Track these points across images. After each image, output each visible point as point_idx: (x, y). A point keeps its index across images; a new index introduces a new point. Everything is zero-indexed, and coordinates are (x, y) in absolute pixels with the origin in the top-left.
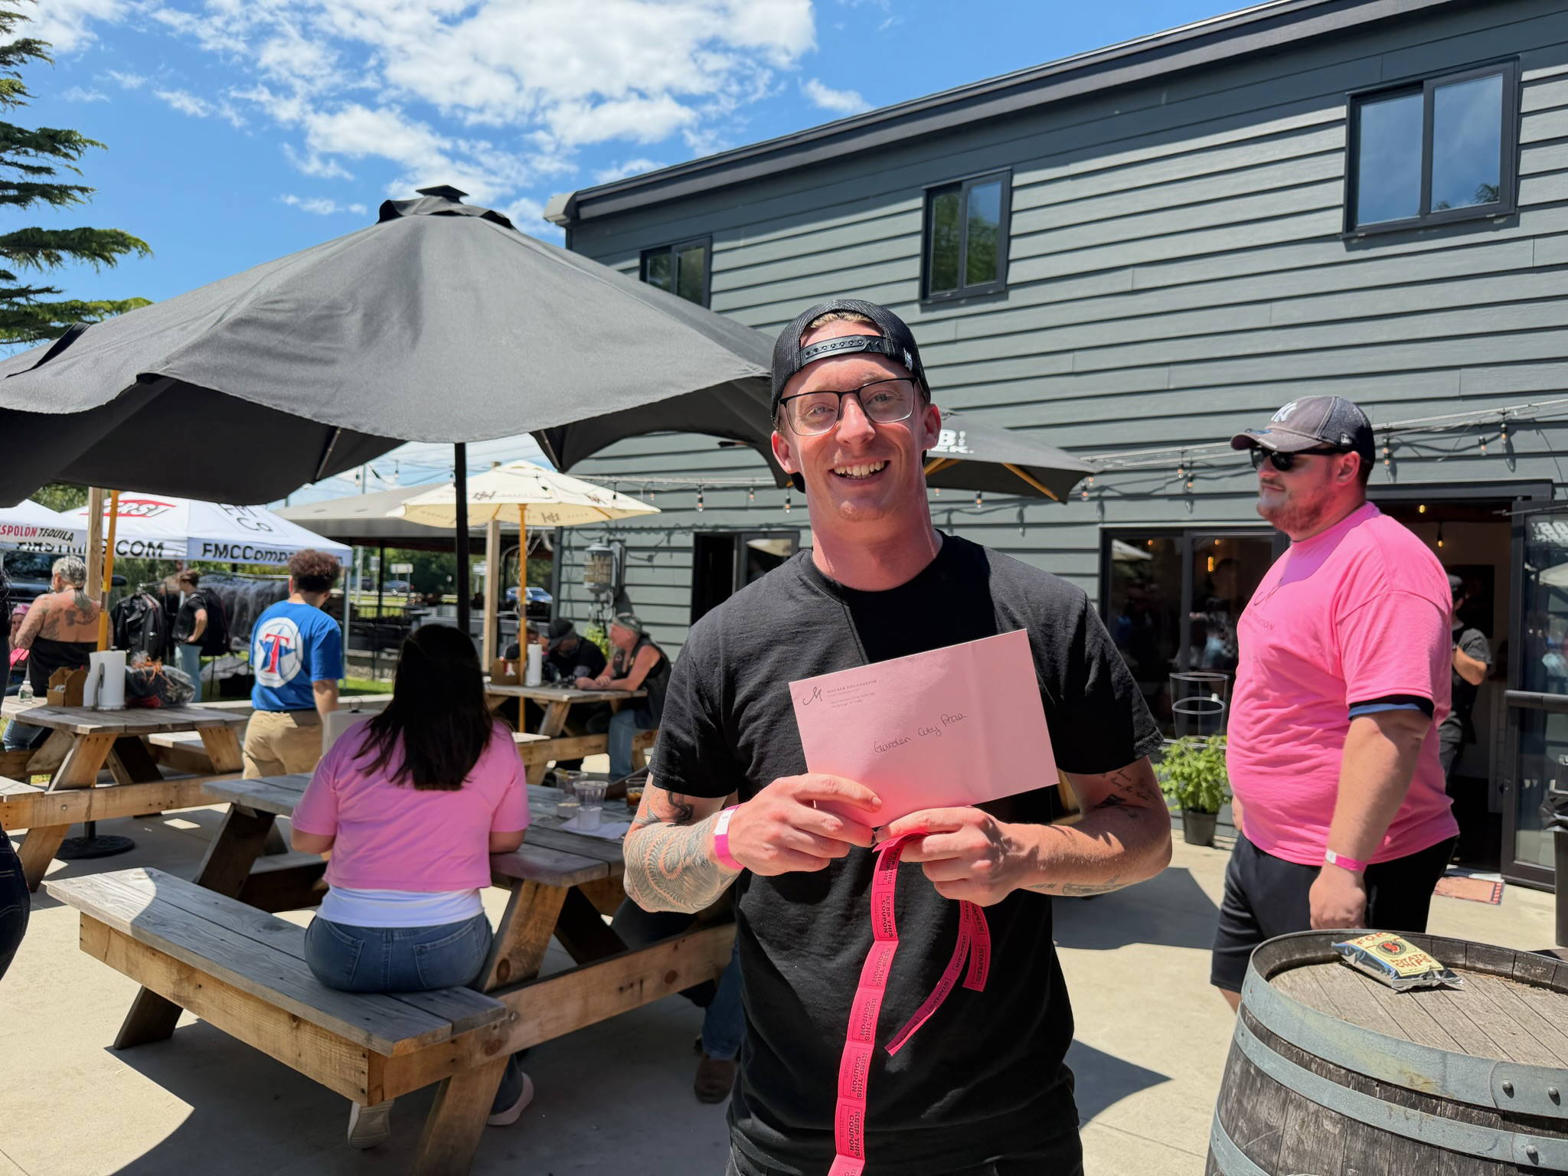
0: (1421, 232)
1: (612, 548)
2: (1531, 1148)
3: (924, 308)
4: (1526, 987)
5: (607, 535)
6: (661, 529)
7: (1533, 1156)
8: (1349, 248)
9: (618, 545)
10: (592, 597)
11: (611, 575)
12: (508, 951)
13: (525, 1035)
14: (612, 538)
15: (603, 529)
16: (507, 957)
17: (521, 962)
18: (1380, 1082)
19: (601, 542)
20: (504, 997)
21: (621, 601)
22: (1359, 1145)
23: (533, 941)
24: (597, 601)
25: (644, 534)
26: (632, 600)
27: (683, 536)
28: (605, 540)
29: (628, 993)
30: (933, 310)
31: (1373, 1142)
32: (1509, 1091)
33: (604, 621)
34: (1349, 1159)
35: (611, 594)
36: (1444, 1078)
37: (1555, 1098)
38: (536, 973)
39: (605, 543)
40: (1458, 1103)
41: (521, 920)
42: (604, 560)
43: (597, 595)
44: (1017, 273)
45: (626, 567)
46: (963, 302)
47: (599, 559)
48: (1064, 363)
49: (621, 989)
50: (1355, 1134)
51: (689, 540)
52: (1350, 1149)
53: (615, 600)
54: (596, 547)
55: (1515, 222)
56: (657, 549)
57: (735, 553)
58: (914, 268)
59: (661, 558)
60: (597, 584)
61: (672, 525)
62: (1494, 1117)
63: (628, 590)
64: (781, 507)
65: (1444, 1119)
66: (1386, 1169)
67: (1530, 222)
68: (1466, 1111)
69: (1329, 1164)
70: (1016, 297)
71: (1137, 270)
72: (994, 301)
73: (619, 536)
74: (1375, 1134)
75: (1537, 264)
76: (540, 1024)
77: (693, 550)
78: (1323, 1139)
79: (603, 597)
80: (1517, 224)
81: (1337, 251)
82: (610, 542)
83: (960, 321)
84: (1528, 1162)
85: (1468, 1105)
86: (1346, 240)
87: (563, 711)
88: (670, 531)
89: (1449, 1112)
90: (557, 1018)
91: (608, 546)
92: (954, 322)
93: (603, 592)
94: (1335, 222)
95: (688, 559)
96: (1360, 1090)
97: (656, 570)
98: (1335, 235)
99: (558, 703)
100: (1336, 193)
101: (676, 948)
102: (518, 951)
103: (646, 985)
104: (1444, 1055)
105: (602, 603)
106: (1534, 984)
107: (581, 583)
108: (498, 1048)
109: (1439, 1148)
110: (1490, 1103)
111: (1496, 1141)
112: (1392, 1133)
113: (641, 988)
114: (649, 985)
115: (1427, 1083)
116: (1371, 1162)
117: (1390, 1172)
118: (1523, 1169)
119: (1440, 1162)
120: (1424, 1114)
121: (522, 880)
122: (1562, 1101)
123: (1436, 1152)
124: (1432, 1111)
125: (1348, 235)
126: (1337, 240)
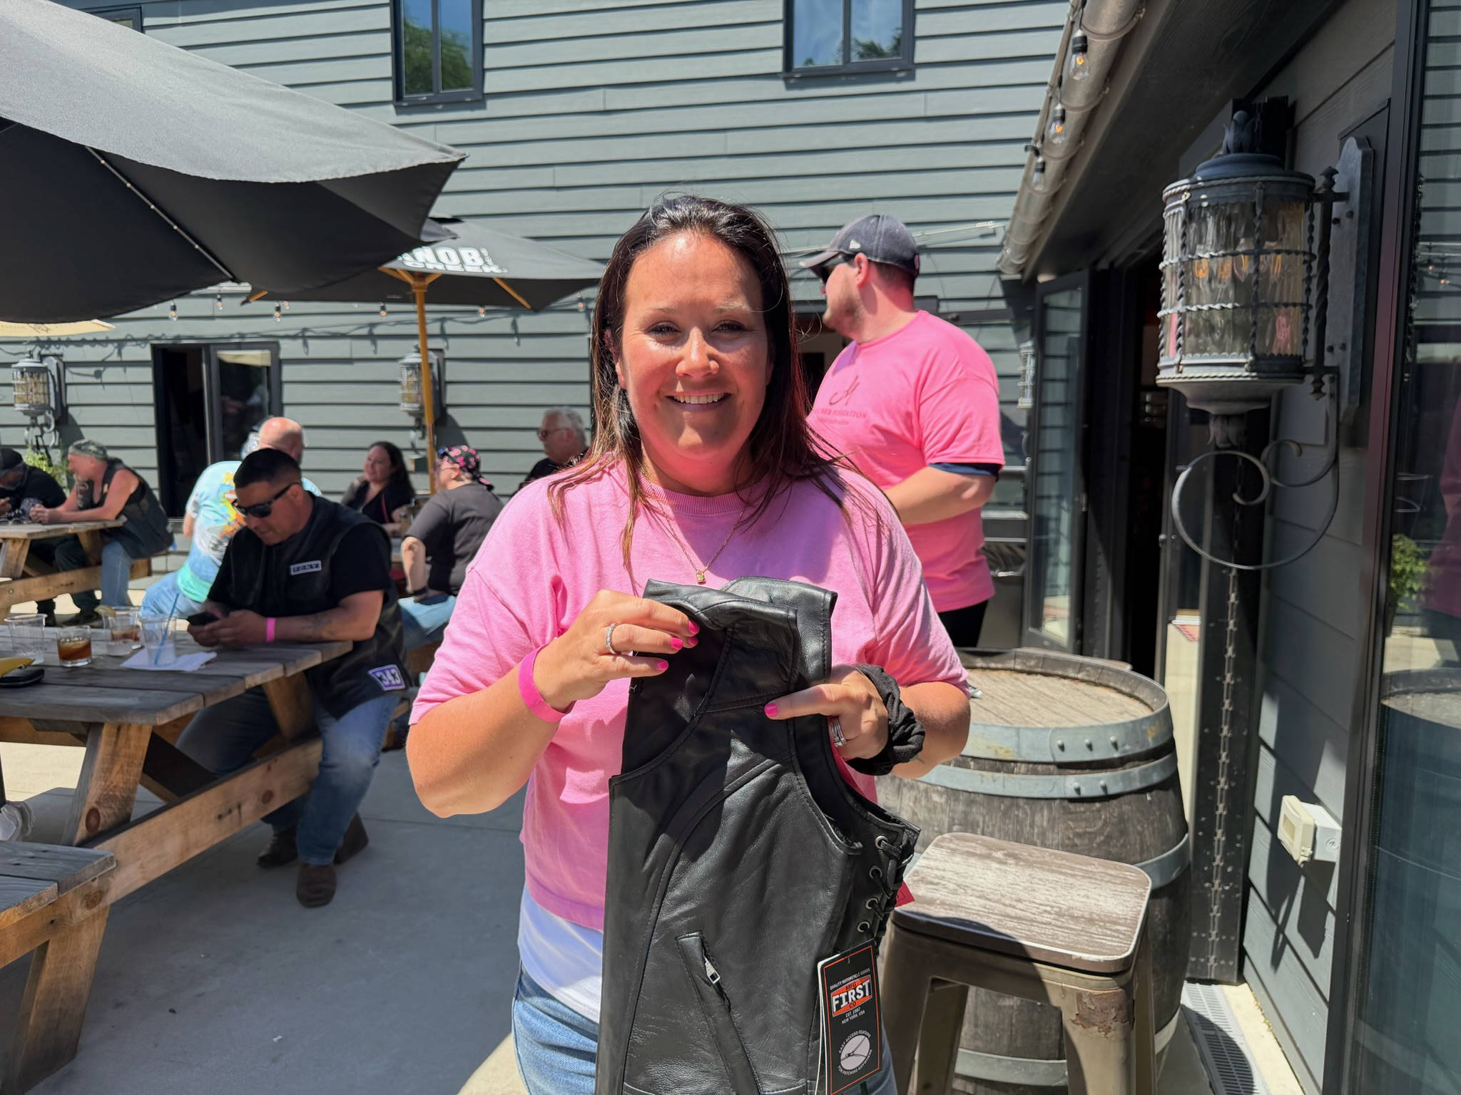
0: (843, 78)
1: (45, 364)
2: (1076, 785)
3: (400, 110)
4: (1024, 676)
5: (38, 349)
6: (107, 342)
7: (1078, 790)
8: (789, 87)
9: (55, 361)
10: (27, 420)
11: (49, 394)
12: (95, 799)
13: (127, 881)
14: (44, 352)
15: (31, 343)
16: (95, 806)
17: (111, 808)
18: (974, 758)
19: (31, 356)
20: (100, 846)
21: (63, 421)
22: (961, 807)
23: (121, 785)
24: (34, 425)
25: (87, 347)
26: (79, 422)
27: (138, 348)
28: (35, 354)
29: (227, 819)
30: (409, 113)
31: (971, 803)
32: (1062, 748)
33: (46, 447)
34: (953, 819)
35: (51, 416)
36: (1018, 747)
37: (1090, 747)
38: (129, 816)
39: (36, 358)
40: (1029, 763)
41: (106, 766)
42: (38, 377)
43: (34, 418)
44: (492, 83)
45: (66, 385)
46: (440, 107)
47: (31, 377)
48: (545, 177)
49: (220, 817)
50: (957, 800)
51: (146, 353)
52: (953, 811)
53: (57, 423)
54: (25, 363)
55: (911, 77)
56: (105, 363)
57: (204, 366)
58: (385, 67)
59: (110, 374)
60: (31, 405)
61: (122, 336)
62: (1052, 768)
63: (71, 411)
64: (270, 316)
65: (1020, 776)
66: (981, 820)
67: (924, 78)
68: (1034, 767)
69: (938, 826)
70: (494, 107)
71: (609, 91)
72: (472, 109)
73: (53, 350)
74: (972, 797)
75: (930, 113)
76: (142, 866)
77: (152, 364)
78: (932, 809)
79: (41, 420)
80: (913, 78)
81: (777, 88)
82: (42, 357)
83: (439, 126)
84: (1074, 795)
85: (1035, 763)
86: (786, 79)
87: (21, 549)
88: (121, 343)
89: (1022, 770)
90: (159, 857)
91: (41, 362)
92: (432, 127)
93: (41, 414)
94: (775, 62)
95: (147, 374)
96: (959, 766)
97: (106, 387)
99: (14, 540)
100: (776, 35)
101: (269, 768)
102: (106, 798)
103: (244, 808)
104: (1018, 730)
105: (41, 426)
106: (1029, 673)
107: (12, 405)
108: (100, 900)
109: (1017, 797)
110: (1050, 759)
111: (1055, 784)
112: (984, 794)
113: (240, 813)
114: (247, 808)
115: (1007, 752)
116: (970, 818)
117: (984, 822)
118: (1072, 800)
119: (1018, 807)
120: (1006, 775)
121: (102, 725)
122: (1094, 747)
123: (1015, 801)
124: (1012, 772)
125: (787, 75)
126: (778, 78)
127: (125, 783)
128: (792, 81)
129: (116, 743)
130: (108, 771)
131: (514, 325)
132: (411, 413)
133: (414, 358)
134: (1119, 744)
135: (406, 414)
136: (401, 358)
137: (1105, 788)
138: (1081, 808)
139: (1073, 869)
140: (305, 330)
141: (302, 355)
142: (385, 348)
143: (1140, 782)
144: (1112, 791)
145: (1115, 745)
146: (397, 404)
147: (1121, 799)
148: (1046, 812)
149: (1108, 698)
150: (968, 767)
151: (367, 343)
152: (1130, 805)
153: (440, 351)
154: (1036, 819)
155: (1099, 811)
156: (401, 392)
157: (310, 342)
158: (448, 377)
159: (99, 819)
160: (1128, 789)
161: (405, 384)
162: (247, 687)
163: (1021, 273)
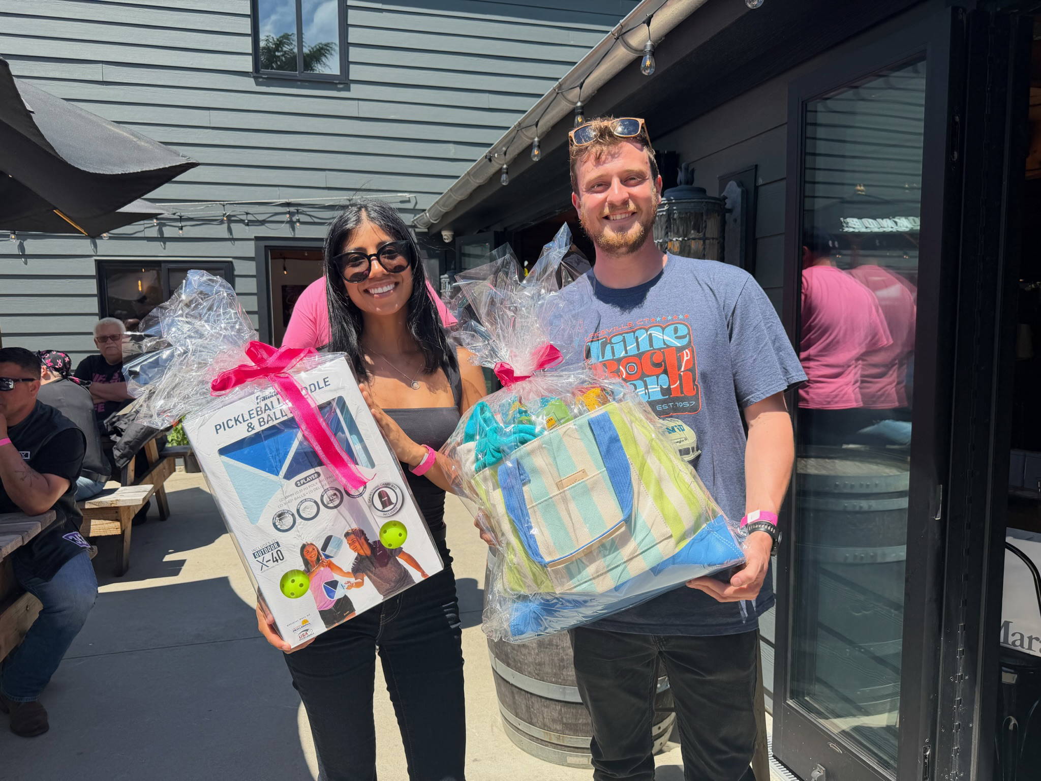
0: (299, 83)
8: (258, 84)
55: (348, 89)
67: (356, 91)
81: (249, 83)
86: (255, 78)
98: (247, 72)
125: (257, 73)
126: (250, 76)
128: (261, 80)
131: (21, 247)
162: (3, 556)
163: (428, 229)
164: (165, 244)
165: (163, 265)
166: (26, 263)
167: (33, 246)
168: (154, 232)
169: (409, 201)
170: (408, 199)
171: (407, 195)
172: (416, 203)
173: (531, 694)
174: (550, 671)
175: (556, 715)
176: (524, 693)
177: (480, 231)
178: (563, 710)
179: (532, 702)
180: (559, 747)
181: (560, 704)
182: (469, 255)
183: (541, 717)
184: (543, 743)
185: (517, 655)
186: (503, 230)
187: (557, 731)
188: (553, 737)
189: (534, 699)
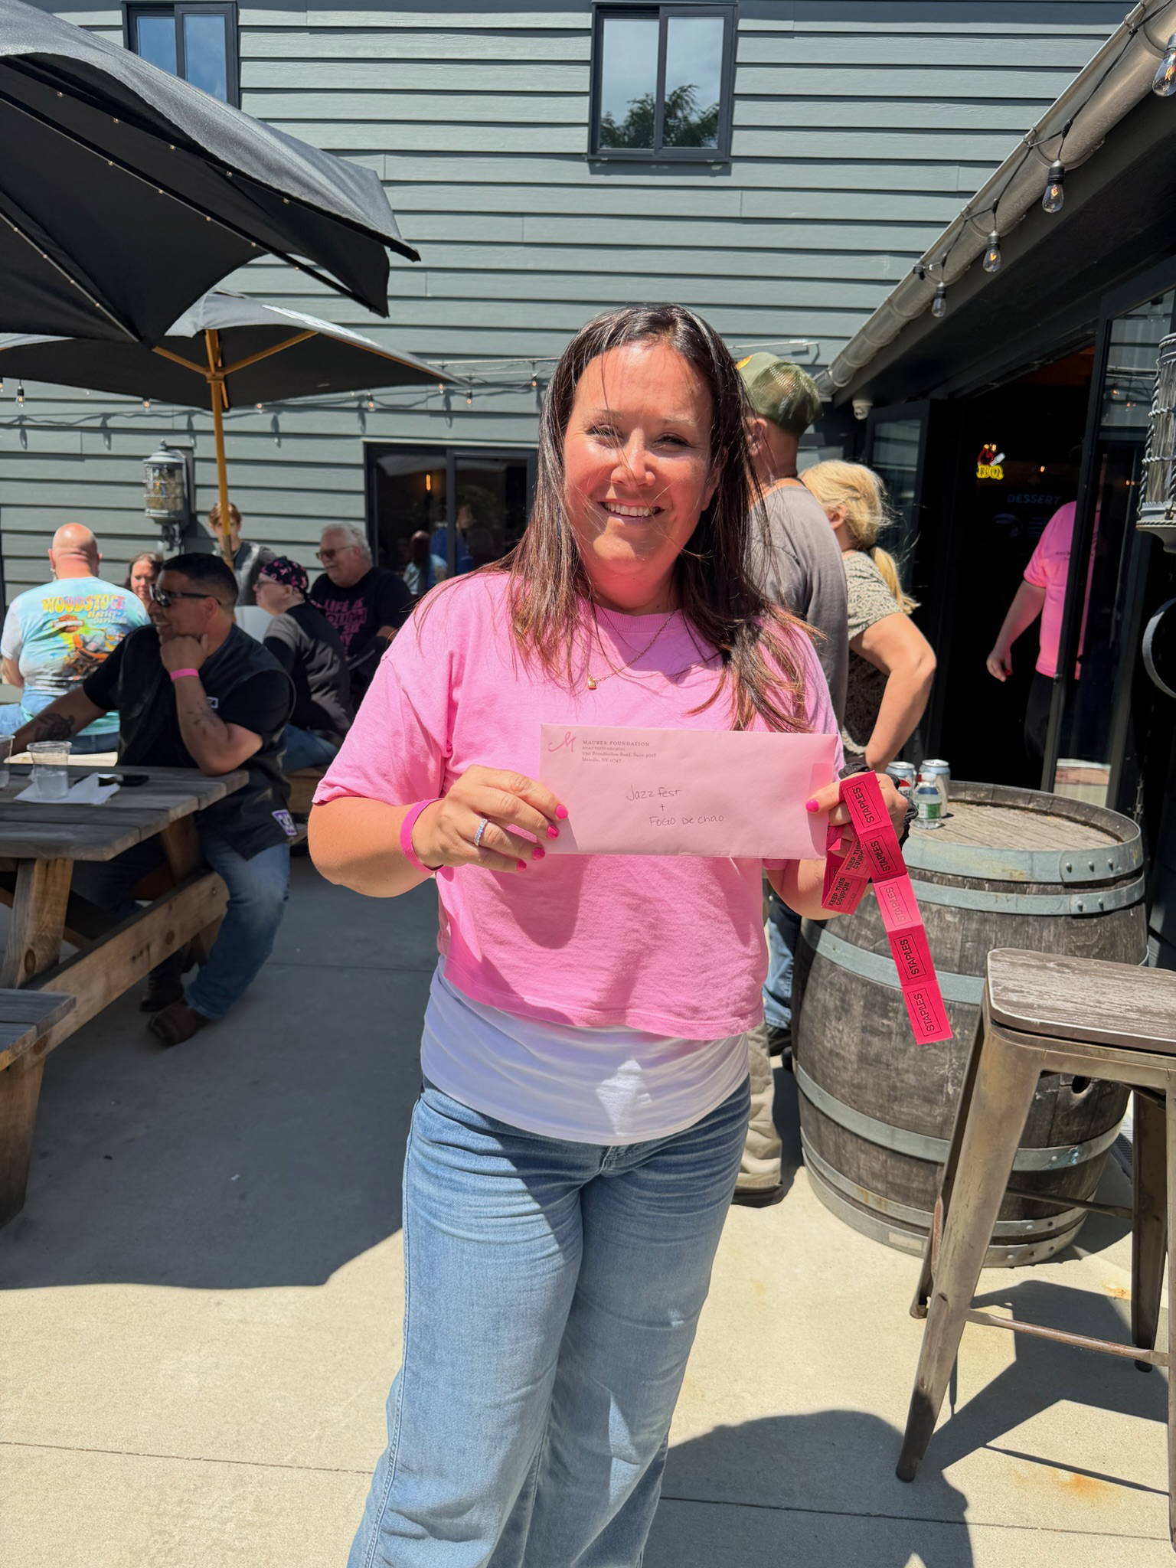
0: (654, 167)
2: (1080, 902)
4: (975, 807)
7: (1081, 907)
8: (593, 171)
12: (31, 940)
16: (32, 947)
17: (43, 949)
18: (988, 880)
22: (974, 926)
29: (139, 961)
31: (984, 921)
32: (1070, 869)
34: (967, 936)
36: (1032, 869)
37: (1092, 868)
38: (58, 960)
40: (1040, 883)
41: (39, 905)
49: (134, 959)
50: (970, 919)
52: (967, 930)
55: (727, 172)
62: (1060, 887)
65: (1031, 896)
66: (994, 936)
67: (740, 173)
68: (1045, 887)
69: (951, 943)
71: (390, 158)
74: (984, 916)
75: (744, 215)
78: (945, 928)
80: (728, 173)
81: (581, 171)
84: (1077, 912)
85: (1045, 884)
86: (591, 162)
89: (1034, 891)
90: (88, 1001)
94: (580, 140)
96: (975, 889)
98: (580, 154)
100: (581, 109)
101: (170, 908)
102: (39, 939)
103: (152, 949)
104: (1032, 853)
108: (45, 1045)
109: (1028, 915)
110: (1059, 880)
111: (1062, 902)
112: (998, 913)
113: (149, 955)
114: (155, 949)
115: (1021, 874)
116: (983, 935)
117: (996, 938)
118: (1075, 916)
119: (1028, 924)
120: (1019, 895)
121: (33, 861)
122: (1095, 869)
123: (1026, 918)
124: (1024, 892)
125: (593, 157)
126: (582, 160)
127: (54, 923)
128: (598, 165)
129: (46, 880)
130: (39, 910)
131: (275, 423)
132: (157, 521)
133: (161, 457)
134: (1114, 866)
135: (152, 522)
136: (148, 457)
137: (1102, 905)
138: (1081, 923)
139: (1124, 975)
140: (23, 418)
141: (19, 448)
142: (122, 444)
143: (1127, 900)
144: (1107, 908)
145: (1111, 866)
146: (143, 510)
147: (1113, 914)
148: (1052, 928)
149: (1064, 825)
150: (983, 889)
151: (100, 437)
152: (1119, 919)
153: (190, 449)
154: (1044, 934)
155: (1096, 925)
156: (145, 495)
157: (29, 432)
158: (198, 480)
159: (34, 962)
160: (1118, 907)
161: (151, 486)
162: (171, 820)
163: (833, 396)
164: (451, 419)
165: (448, 451)
166: (279, 445)
167: (289, 421)
168: (438, 404)
169: (806, 352)
170: (803, 349)
171: (804, 342)
172: (818, 355)
173: (844, 1128)
174: (873, 1100)
175: (877, 1167)
176: (832, 1124)
177: (910, 400)
178: (889, 1162)
179: (844, 1141)
180: (879, 1215)
181: (885, 1152)
182: (887, 440)
183: (855, 1165)
184: (857, 1205)
185: (827, 1067)
186: (946, 397)
187: (878, 1192)
188: (870, 1197)
189: (847, 1136)
